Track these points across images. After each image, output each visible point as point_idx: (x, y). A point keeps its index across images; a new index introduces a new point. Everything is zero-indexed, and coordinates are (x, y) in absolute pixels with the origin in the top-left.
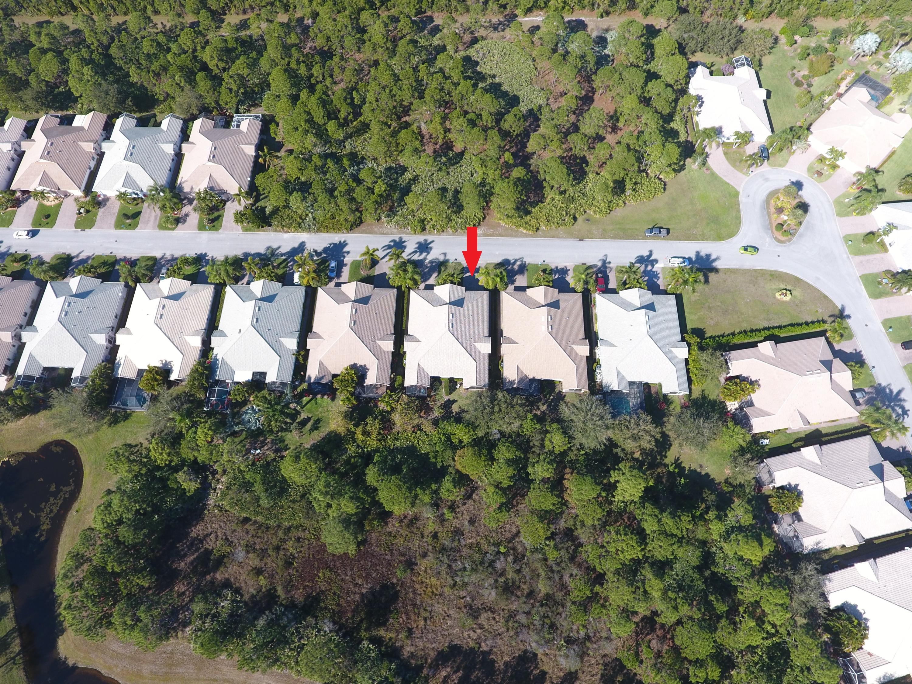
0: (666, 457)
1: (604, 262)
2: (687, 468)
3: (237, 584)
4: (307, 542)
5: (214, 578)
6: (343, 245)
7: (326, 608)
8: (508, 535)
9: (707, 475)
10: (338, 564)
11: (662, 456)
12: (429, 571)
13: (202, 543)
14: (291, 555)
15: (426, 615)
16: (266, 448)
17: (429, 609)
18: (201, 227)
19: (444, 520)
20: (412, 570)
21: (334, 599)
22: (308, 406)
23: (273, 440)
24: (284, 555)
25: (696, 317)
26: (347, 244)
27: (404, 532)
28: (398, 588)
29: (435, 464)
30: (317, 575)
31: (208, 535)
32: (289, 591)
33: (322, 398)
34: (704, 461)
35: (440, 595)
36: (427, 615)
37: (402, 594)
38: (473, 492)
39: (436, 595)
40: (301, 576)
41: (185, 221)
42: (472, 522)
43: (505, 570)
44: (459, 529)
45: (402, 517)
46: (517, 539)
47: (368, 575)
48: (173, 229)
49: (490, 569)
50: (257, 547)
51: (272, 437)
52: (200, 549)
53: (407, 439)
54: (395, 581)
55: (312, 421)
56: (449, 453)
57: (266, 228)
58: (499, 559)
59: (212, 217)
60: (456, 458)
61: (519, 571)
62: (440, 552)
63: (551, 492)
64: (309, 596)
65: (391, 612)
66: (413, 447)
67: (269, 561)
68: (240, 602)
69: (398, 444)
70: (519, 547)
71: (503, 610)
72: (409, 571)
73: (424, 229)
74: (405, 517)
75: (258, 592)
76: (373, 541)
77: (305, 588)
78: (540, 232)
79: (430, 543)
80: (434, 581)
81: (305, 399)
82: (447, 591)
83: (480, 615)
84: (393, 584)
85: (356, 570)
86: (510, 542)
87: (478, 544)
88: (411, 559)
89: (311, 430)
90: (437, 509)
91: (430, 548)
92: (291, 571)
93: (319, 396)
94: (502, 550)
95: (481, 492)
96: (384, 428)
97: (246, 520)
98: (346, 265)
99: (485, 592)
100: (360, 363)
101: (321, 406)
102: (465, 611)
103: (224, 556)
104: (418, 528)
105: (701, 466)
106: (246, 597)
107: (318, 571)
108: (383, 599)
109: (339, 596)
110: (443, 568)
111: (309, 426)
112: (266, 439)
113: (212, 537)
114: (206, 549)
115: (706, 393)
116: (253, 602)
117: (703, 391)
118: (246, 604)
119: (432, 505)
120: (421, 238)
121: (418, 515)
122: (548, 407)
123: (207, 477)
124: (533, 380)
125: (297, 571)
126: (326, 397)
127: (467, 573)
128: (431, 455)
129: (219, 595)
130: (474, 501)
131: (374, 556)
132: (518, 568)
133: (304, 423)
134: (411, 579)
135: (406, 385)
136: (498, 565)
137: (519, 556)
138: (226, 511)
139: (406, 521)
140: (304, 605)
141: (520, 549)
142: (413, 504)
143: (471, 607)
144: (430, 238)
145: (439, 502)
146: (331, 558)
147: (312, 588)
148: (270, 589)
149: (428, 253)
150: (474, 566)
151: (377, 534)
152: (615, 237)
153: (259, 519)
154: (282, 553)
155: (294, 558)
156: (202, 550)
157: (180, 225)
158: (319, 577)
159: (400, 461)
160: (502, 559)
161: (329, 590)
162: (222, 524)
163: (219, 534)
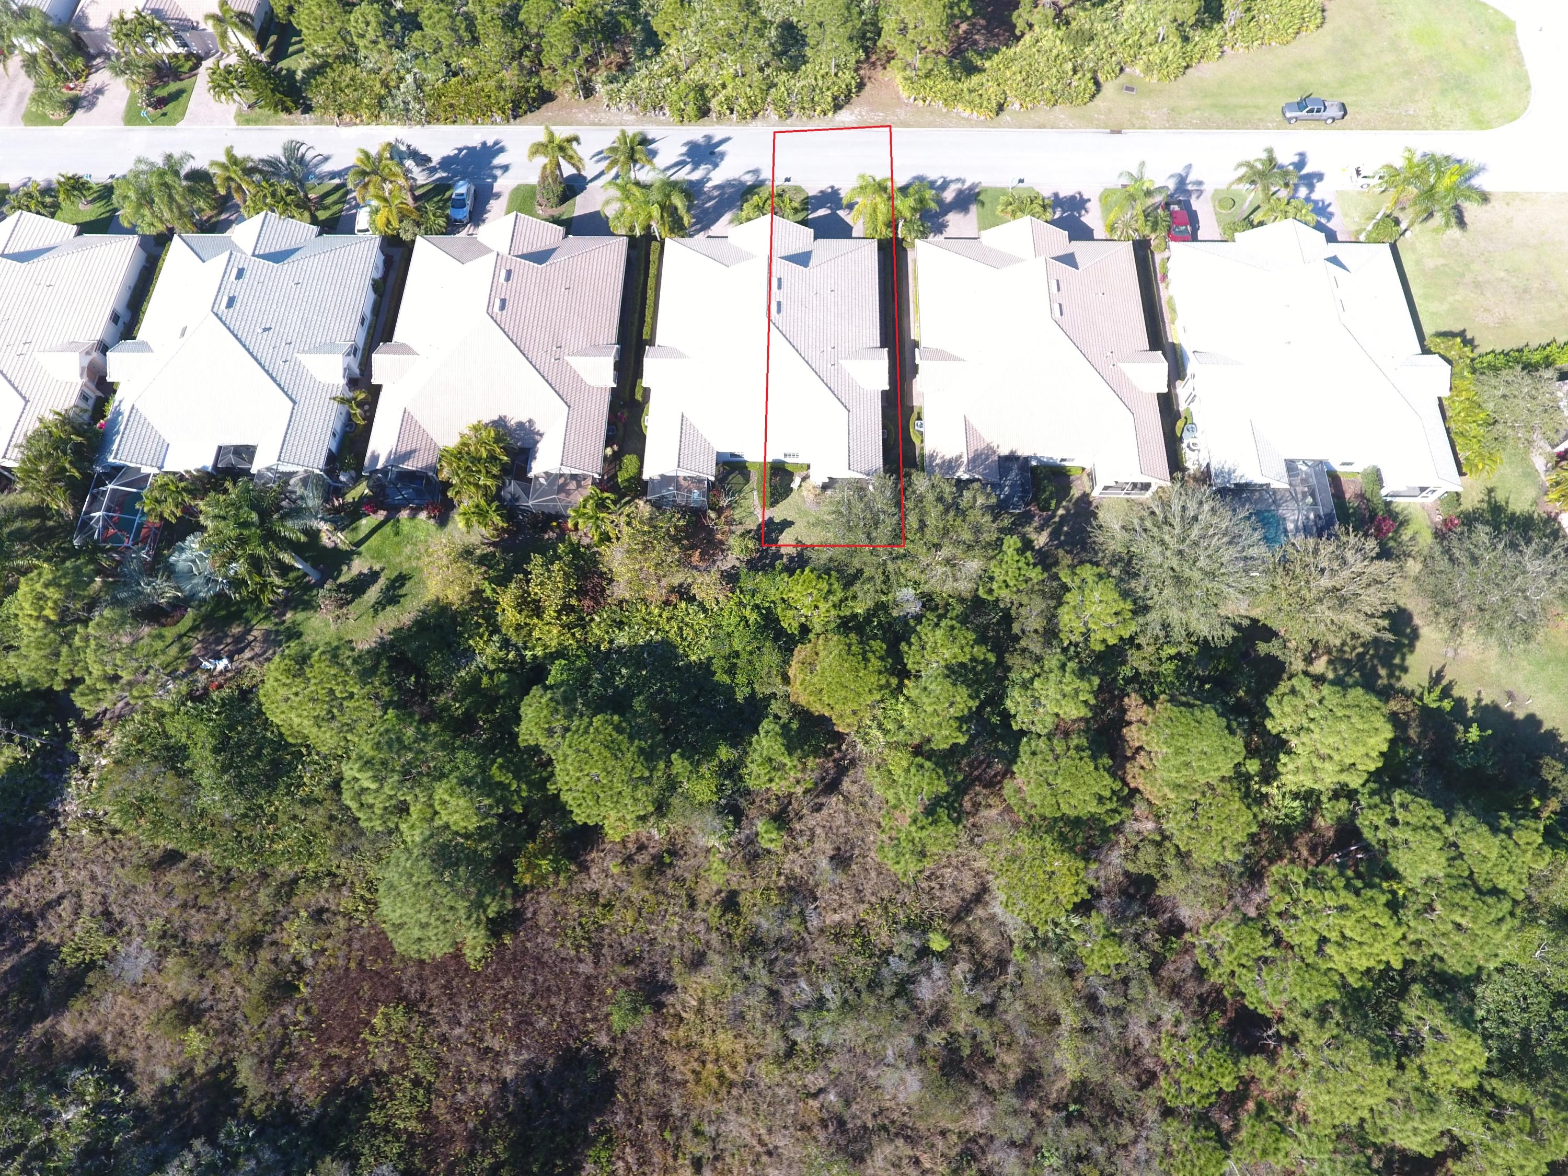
0: (1405, 670)
1: (1182, 181)
2: (1471, 703)
3: (122, 1052)
4: (342, 923)
5: (52, 1035)
6: (489, 151)
7: (386, 1129)
8: (951, 899)
9: (1532, 721)
10: (434, 990)
11: (1391, 668)
12: (710, 1010)
13: (33, 927)
14: (294, 962)
15: (698, 1152)
16: (248, 654)
17: (710, 1130)
18: (132, 118)
19: (756, 856)
20: (659, 1006)
21: (413, 1099)
22: (374, 541)
23: (267, 633)
24: (275, 961)
25: (1445, 307)
26: (502, 150)
27: (636, 891)
28: (615, 1064)
29: (729, 691)
30: (367, 1023)
31: (51, 905)
32: (279, 1075)
33: (413, 516)
34: (1518, 681)
35: (746, 1086)
36: (702, 1149)
37: (625, 1084)
38: (842, 771)
39: (732, 1084)
40: (314, 1028)
41: (92, 105)
42: (841, 860)
43: (945, 1006)
44: (802, 882)
45: (632, 847)
46: (980, 912)
47: (524, 1021)
48: (61, 123)
49: (901, 1004)
50: (196, 938)
51: (267, 626)
52: (22, 943)
53: (648, 623)
54: (603, 1040)
55: (382, 582)
56: (770, 656)
57: (297, 115)
58: (928, 972)
59: (162, 93)
60: (791, 673)
61: (988, 1010)
62: (744, 950)
63: (1094, 758)
64: (336, 1089)
65: (590, 1142)
66: (667, 644)
67: (225, 979)
68: (119, 1109)
69: (622, 639)
70: (985, 935)
71: (943, 1133)
72: (647, 1010)
73: (704, 112)
74: (641, 848)
75: (182, 1077)
76: (542, 920)
77: (326, 1064)
78: (1005, 116)
79: (714, 922)
80: (725, 1041)
81: (366, 523)
82: (767, 1073)
83: (870, 1149)
84: (598, 1052)
85: (485, 1007)
86: (957, 918)
87: (860, 925)
88: (654, 974)
89: (379, 606)
90: (737, 823)
91: (715, 938)
92: (287, 1010)
93: (404, 514)
94: (938, 943)
95: (868, 774)
96: (581, 593)
97: (172, 857)
98: (498, 196)
99: (889, 1078)
100: (515, 416)
101: (409, 539)
102: (822, 1136)
103: (91, 966)
104: (680, 880)
105: (1510, 696)
106: (145, 1093)
107: (372, 1012)
108: (566, 1100)
109: (429, 1089)
110: (752, 1001)
111: (373, 593)
112: (248, 631)
113: (66, 908)
114: (43, 945)
115: (1500, 496)
116: (163, 1109)
117: (1490, 491)
118: (140, 1114)
119: (720, 811)
120: (697, 132)
121: (679, 842)
122: (1054, 535)
123: (68, 735)
124: (1012, 458)
125: (307, 1011)
126: (423, 515)
127: (829, 1017)
128: (717, 664)
129: (59, 1088)
130: (847, 800)
131: (544, 964)
132: (986, 1000)
133: (360, 585)
134: (655, 1035)
135: (646, 477)
136: (925, 991)
137: (989, 964)
138: (114, 832)
139: (643, 859)
140: (321, 1117)
141: (989, 941)
142: (661, 808)
143: (841, 1123)
144: (717, 131)
145: (743, 803)
146: (412, 971)
147: (349, 1062)
148: (220, 1068)
149: (716, 166)
150: (850, 995)
151: (556, 898)
152: (1205, 125)
153: (208, 854)
154: (265, 954)
155: (302, 970)
156: (32, 945)
157: (79, 113)
158: (373, 1031)
159: (628, 687)
160: (937, 972)
161: (400, 1071)
162: (97, 870)
163: (86, 897)
